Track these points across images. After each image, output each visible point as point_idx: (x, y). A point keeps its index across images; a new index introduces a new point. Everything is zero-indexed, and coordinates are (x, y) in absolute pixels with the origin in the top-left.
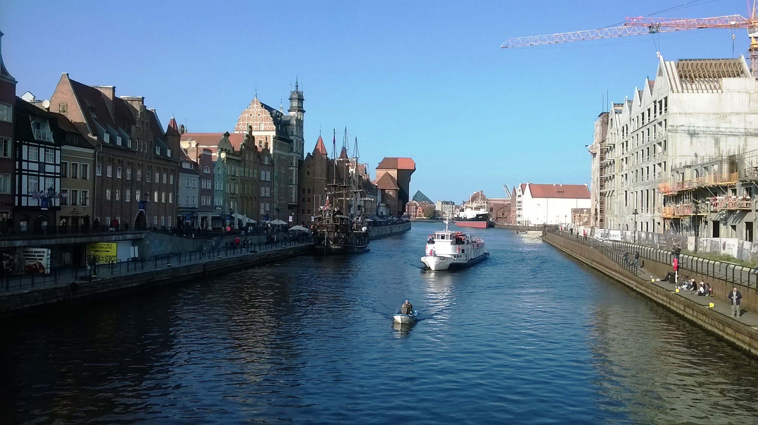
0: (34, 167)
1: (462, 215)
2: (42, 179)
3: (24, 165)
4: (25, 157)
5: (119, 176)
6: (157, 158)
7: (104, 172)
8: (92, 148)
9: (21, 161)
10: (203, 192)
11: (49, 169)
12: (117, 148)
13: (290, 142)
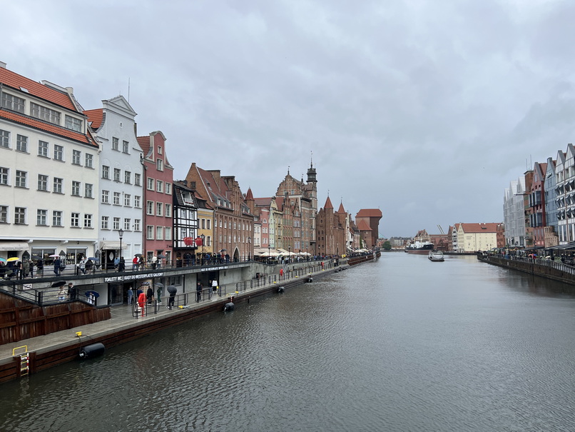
0: (184, 222)
1: (412, 246)
2: (188, 229)
3: (179, 221)
5: (225, 227)
6: (243, 214)
7: (218, 225)
8: (212, 209)
9: (177, 218)
10: (263, 235)
11: (192, 223)
12: (224, 209)
13: (310, 201)
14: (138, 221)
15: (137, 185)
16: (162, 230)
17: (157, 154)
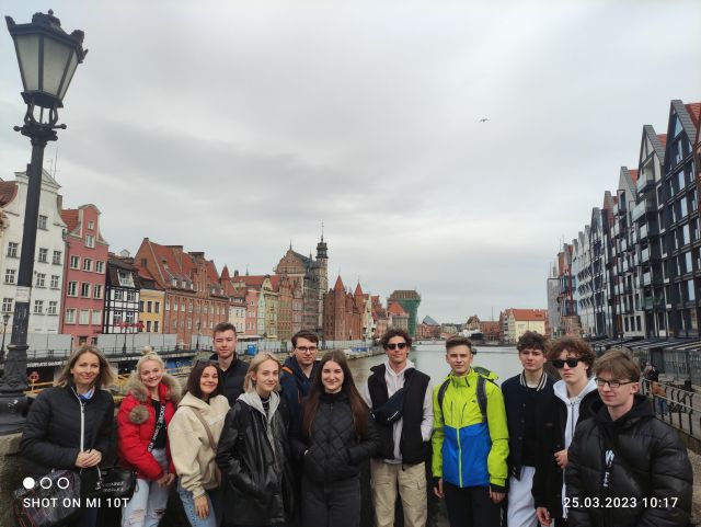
0: (118, 305)
1: (460, 334)
2: (124, 314)
3: (112, 304)
4: (112, 297)
5: (183, 310)
6: (212, 296)
7: (172, 308)
8: (164, 290)
9: (109, 300)
10: (249, 320)
11: (131, 306)
12: (183, 290)
13: (316, 280)
14: (55, 303)
15: (56, 263)
16: (88, 313)
17: (86, 230)
